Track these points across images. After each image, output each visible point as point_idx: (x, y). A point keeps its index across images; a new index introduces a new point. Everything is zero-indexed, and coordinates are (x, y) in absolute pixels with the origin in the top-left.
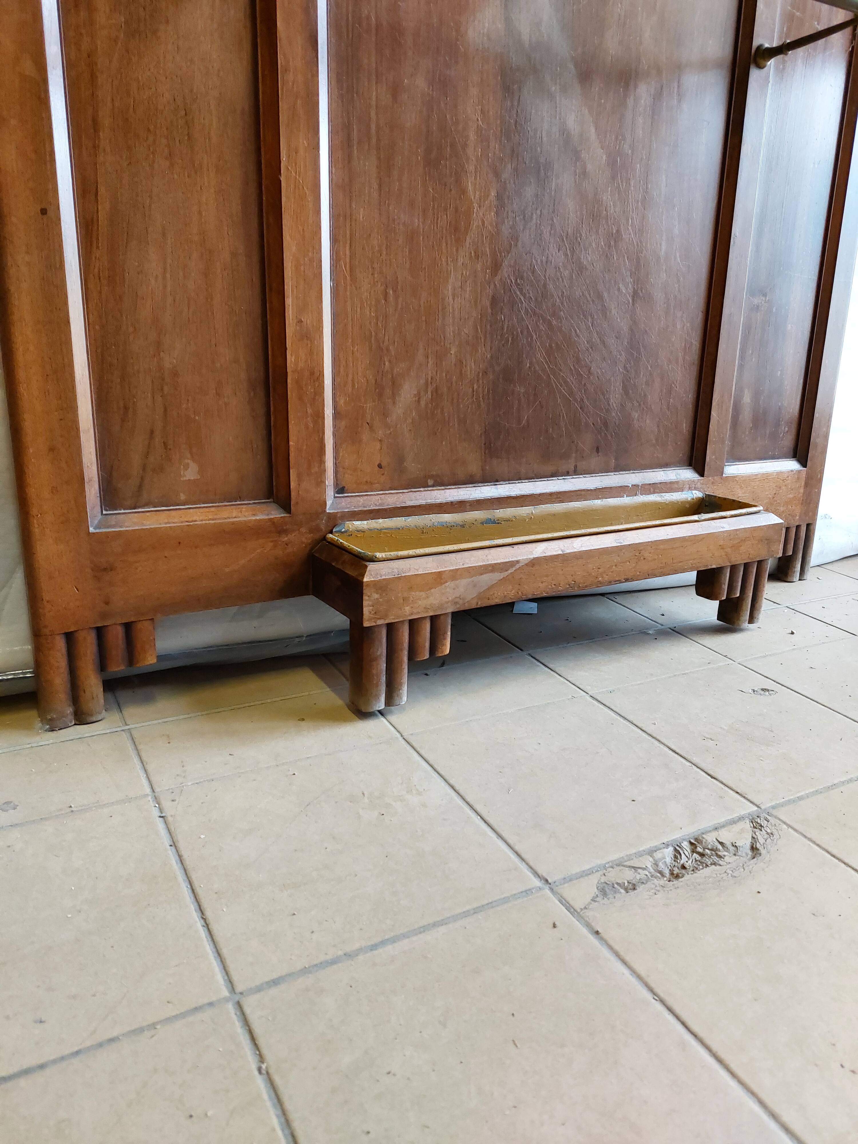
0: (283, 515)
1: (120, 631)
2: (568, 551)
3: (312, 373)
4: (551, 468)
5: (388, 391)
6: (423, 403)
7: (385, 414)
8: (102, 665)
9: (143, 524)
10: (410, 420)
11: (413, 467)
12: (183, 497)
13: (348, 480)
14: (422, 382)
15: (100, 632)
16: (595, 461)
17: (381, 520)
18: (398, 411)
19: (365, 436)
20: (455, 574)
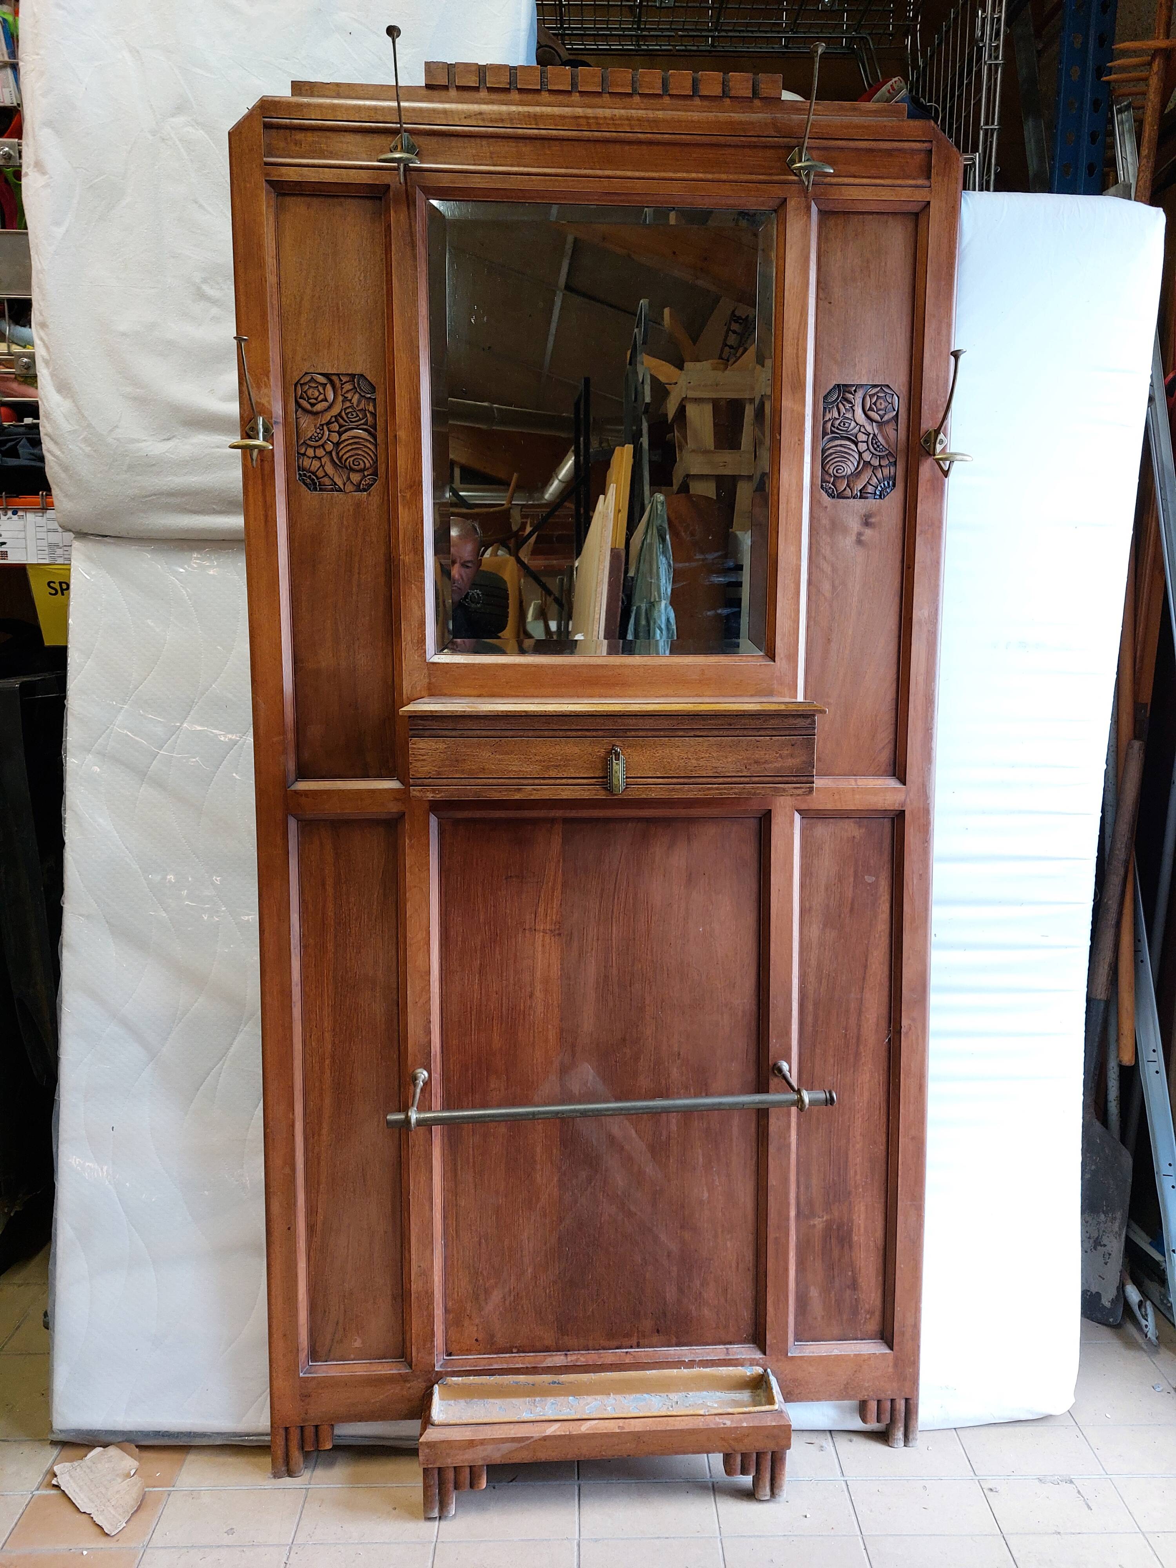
0: (407, 1371)
1: (313, 1429)
2: (575, 1433)
3: (427, 1293)
4: (615, 1343)
5: (482, 1297)
6: (507, 1303)
7: (481, 1309)
8: (302, 1447)
9: (328, 1373)
10: (498, 1313)
11: (500, 1340)
12: (352, 1356)
13: (454, 1347)
14: (507, 1290)
15: (302, 1428)
16: (655, 1339)
17: (471, 1378)
18: (489, 1307)
19: (466, 1323)
20: (482, 1442)
